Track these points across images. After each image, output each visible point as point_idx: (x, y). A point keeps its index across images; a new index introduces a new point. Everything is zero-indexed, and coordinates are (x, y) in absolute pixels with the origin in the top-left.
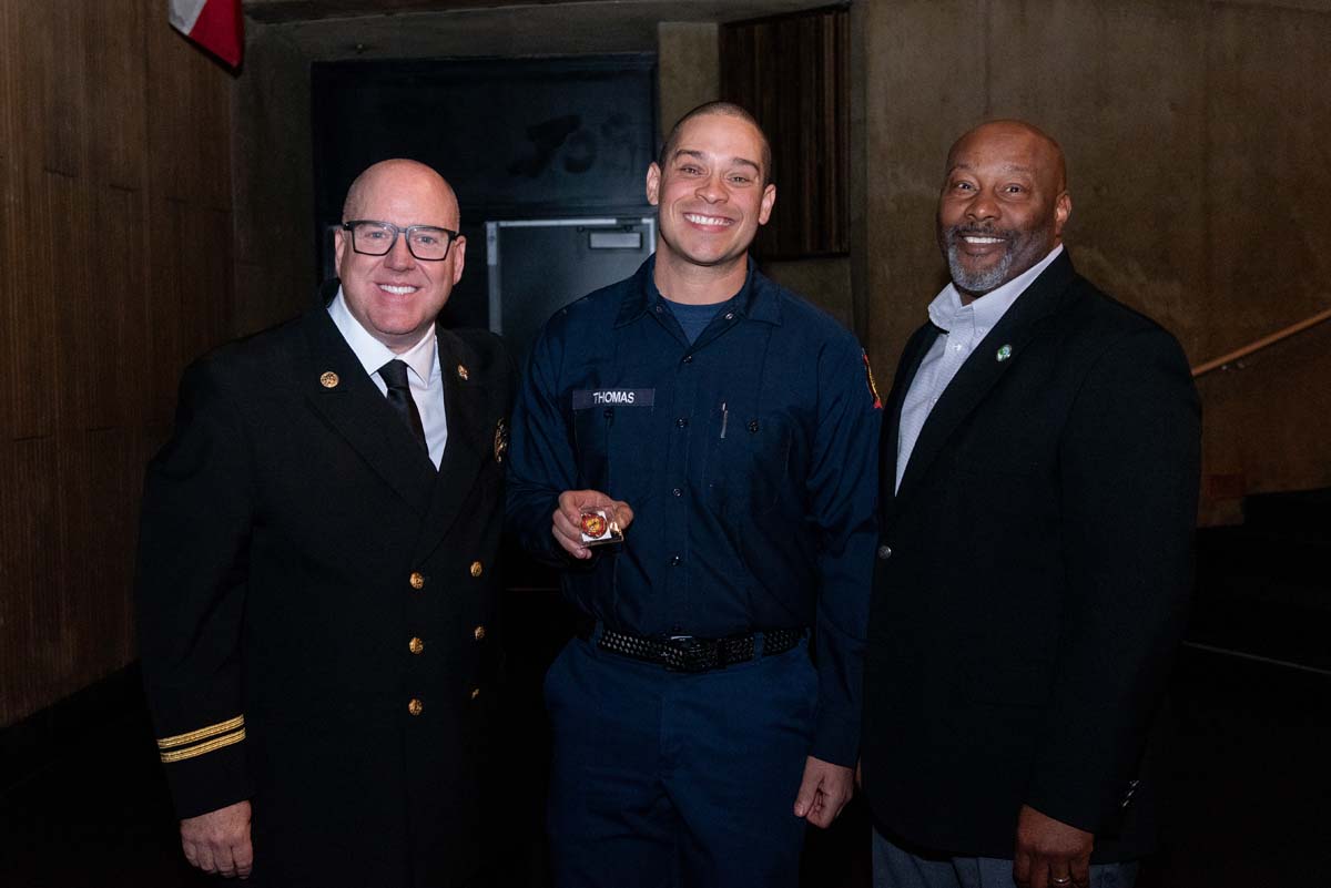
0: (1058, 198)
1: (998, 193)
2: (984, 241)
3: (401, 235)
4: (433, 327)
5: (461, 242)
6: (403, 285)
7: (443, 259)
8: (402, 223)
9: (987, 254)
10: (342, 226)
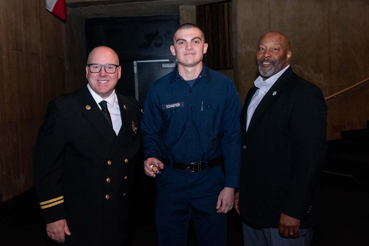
0: (287, 52)
1: (271, 50)
2: (267, 63)
3: (103, 67)
4: (114, 91)
5: (120, 68)
6: (104, 81)
7: (115, 73)
8: (103, 63)
9: (268, 67)
10: (87, 65)
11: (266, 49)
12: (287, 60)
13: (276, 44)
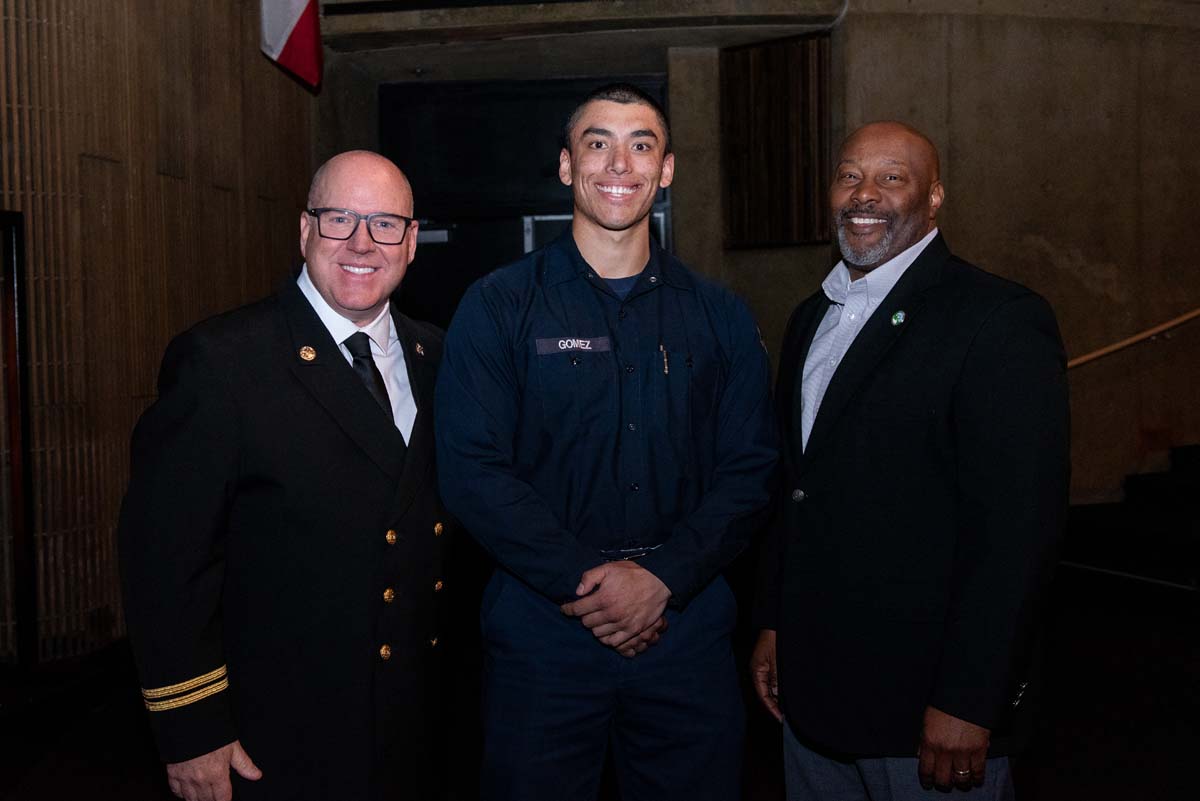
0: (932, 186)
1: (879, 180)
2: (867, 221)
3: (363, 221)
5: (415, 226)
6: (364, 266)
7: (400, 243)
8: (364, 210)
9: (870, 234)
10: (307, 211)
11: (864, 176)
12: (931, 215)
13: (895, 162)
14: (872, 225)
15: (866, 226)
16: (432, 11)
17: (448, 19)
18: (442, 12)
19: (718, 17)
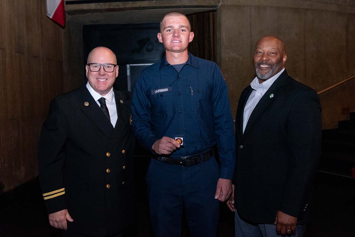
0: (283, 56)
1: (268, 54)
2: (265, 66)
3: (102, 66)
4: (112, 89)
5: (117, 67)
6: (103, 79)
7: (113, 72)
8: (102, 63)
9: (266, 70)
10: (87, 64)
11: (264, 53)
12: (283, 64)
13: (273, 49)
14: (266, 67)
15: (265, 67)
16: (98, 3)
17: (103, 6)
18: (101, 4)
19: (183, 6)
